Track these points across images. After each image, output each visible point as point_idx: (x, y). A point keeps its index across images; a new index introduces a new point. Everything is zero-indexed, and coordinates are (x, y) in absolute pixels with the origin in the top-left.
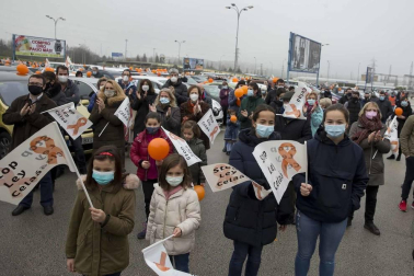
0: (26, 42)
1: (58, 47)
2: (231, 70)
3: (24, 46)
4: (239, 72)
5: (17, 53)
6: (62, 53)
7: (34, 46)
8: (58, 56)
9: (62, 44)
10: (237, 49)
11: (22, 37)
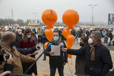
0: (30, 21)
1: (38, 22)
2: (90, 25)
3: (30, 23)
4: (94, 25)
5: (28, 25)
6: (39, 24)
7: (32, 22)
8: (38, 25)
9: (39, 21)
10: (93, 17)
11: (29, 20)
